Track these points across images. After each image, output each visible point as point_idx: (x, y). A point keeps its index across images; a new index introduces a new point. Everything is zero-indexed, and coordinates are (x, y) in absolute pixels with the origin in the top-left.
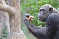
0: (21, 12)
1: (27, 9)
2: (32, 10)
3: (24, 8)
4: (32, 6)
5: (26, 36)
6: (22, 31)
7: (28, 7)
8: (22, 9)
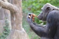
0: (23, 10)
1: (29, 7)
2: (34, 8)
3: (25, 6)
4: (34, 4)
5: (28, 34)
6: (23, 29)
7: (30, 5)
8: (24, 7)
